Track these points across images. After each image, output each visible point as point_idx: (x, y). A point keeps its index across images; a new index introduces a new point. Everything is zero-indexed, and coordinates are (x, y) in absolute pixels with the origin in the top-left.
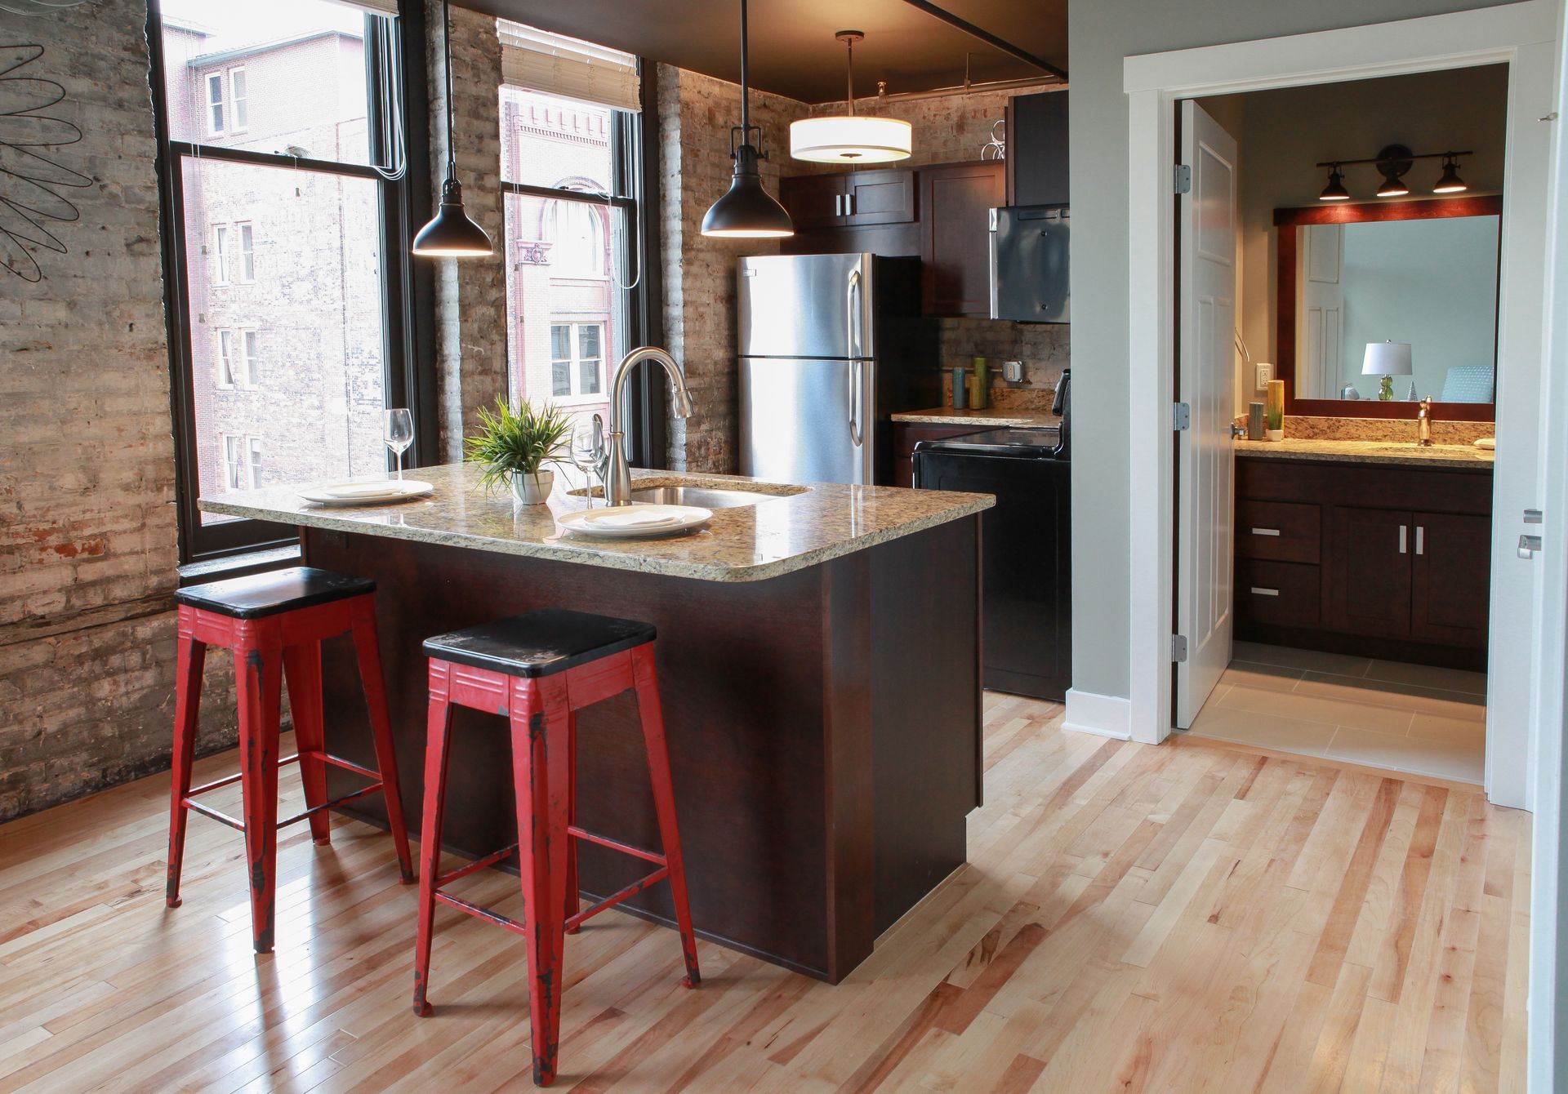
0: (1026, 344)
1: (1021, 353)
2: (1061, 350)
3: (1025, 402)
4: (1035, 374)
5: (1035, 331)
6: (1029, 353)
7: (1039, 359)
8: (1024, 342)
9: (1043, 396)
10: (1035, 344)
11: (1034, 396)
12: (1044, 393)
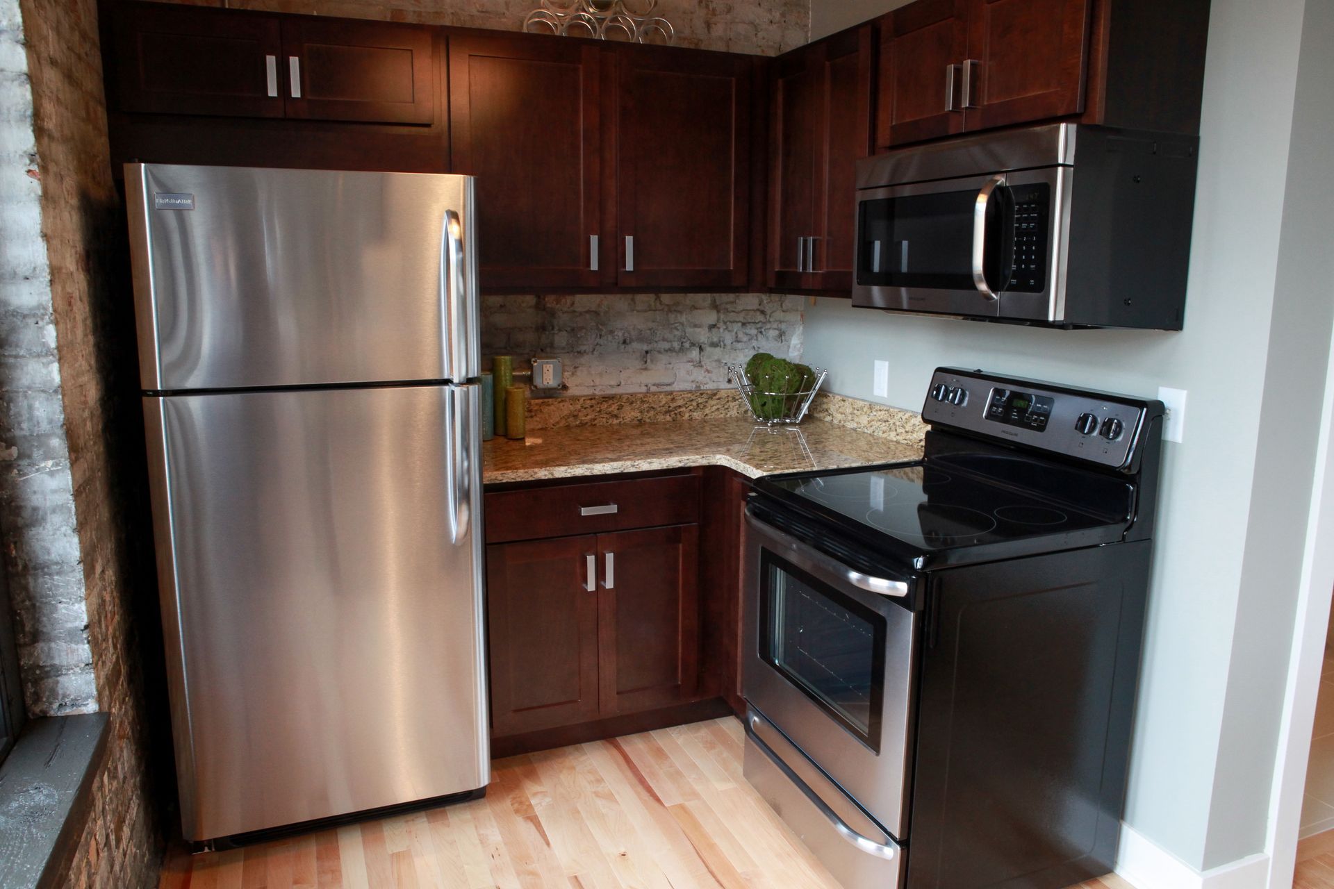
0: (560, 330)
1: (552, 345)
2: (610, 338)
3: (566, 418)
4: (573, 374)
5: (574, 311)
6: (564, 344)
7: (579, 352)
8: (556, 328)
9: (592, 406)
10: (573, 330)
11: (579, 407)
12: (593, 402)
